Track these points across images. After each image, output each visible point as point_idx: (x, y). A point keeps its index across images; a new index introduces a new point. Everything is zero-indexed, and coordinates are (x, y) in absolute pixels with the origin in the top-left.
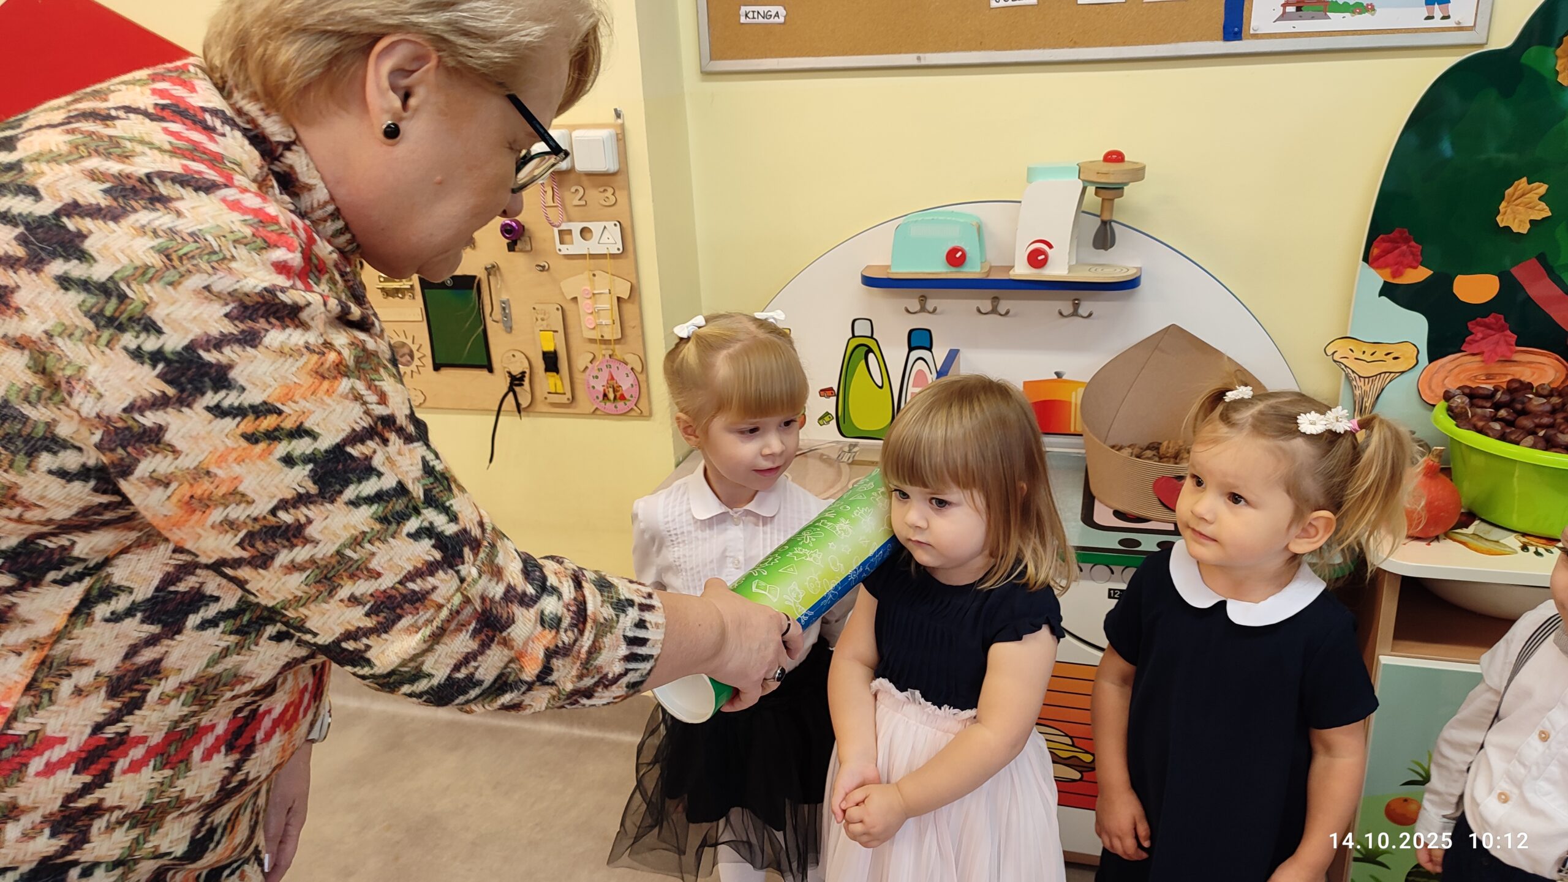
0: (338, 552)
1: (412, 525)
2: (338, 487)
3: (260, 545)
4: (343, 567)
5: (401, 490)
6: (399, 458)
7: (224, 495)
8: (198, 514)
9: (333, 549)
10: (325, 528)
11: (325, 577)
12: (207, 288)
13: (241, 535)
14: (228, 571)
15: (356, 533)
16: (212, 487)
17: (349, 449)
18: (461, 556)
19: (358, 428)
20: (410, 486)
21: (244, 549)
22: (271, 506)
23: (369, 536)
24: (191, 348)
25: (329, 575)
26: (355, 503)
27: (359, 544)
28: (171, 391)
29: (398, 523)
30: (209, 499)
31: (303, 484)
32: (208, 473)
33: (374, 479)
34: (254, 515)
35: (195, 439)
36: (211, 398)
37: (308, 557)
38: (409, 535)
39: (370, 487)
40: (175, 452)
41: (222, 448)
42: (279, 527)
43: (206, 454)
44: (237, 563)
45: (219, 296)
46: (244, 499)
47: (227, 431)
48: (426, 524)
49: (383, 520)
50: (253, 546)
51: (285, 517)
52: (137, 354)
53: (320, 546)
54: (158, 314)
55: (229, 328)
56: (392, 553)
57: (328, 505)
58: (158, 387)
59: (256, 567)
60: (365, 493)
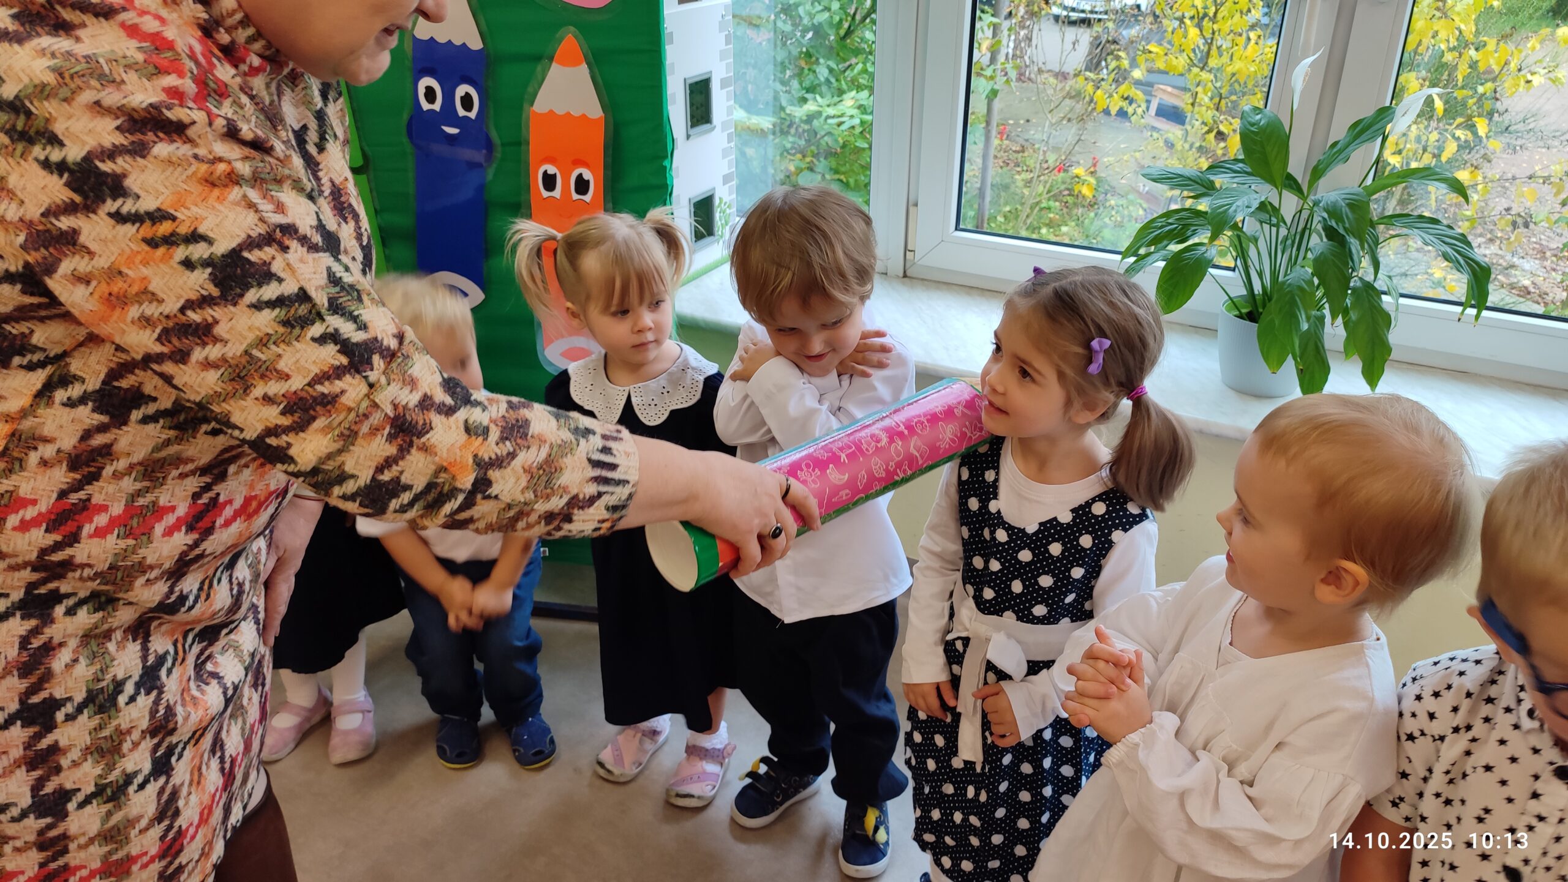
0: (246, 352)
1: (317, 330)
2: (238, 291)
3: (175, 341)
4: (254, 367)
5: (303, 296)
6: (301, 265)
7: (137, 294)
8: (118, 311)
9: (242, 349)
10: (231, 328)
11: (239, 376)
12: (99, 103)
13: (158, 331)
14: (155, 367)
15: (261, 334)
16: (126, 286)
17: (246, 254)
18: (369, 362)
19: (254, 235)
20: (313, 293)
21: (163, 344)
22: (179, 305)
23: (273, 338)
24: (89, 158)
25: (242, 374)
26: (258, 306)
27: (265, 345)
28: (77, 199)
29: (302, 328)
30: (125, 297)
31: (206, 286)
32: (120, 273)
33: (274, 284)
34: (166, 313)
35: (104, 241)
36: (111, 205)
37: (220, 355)
38: (314, 339)
39: (270, 291)
40: (91, 253)
41: (127, 250)
42: (190, 325)
43: (116, 255)
44: (160, 358)
45: (109, 110)
46: (154, 298)
47: (129, 235)
48: (331, 329)
49: (286, 323)
50: (170, 342)
51: (194, 316)
52: (46, 165)
53: (229, 345)
54: (58, 128)
55: (120, 139)
56: (298, 355)
57: (231, 308)
58: (66, 195)
59: (176, 362)
60: (266, 298)
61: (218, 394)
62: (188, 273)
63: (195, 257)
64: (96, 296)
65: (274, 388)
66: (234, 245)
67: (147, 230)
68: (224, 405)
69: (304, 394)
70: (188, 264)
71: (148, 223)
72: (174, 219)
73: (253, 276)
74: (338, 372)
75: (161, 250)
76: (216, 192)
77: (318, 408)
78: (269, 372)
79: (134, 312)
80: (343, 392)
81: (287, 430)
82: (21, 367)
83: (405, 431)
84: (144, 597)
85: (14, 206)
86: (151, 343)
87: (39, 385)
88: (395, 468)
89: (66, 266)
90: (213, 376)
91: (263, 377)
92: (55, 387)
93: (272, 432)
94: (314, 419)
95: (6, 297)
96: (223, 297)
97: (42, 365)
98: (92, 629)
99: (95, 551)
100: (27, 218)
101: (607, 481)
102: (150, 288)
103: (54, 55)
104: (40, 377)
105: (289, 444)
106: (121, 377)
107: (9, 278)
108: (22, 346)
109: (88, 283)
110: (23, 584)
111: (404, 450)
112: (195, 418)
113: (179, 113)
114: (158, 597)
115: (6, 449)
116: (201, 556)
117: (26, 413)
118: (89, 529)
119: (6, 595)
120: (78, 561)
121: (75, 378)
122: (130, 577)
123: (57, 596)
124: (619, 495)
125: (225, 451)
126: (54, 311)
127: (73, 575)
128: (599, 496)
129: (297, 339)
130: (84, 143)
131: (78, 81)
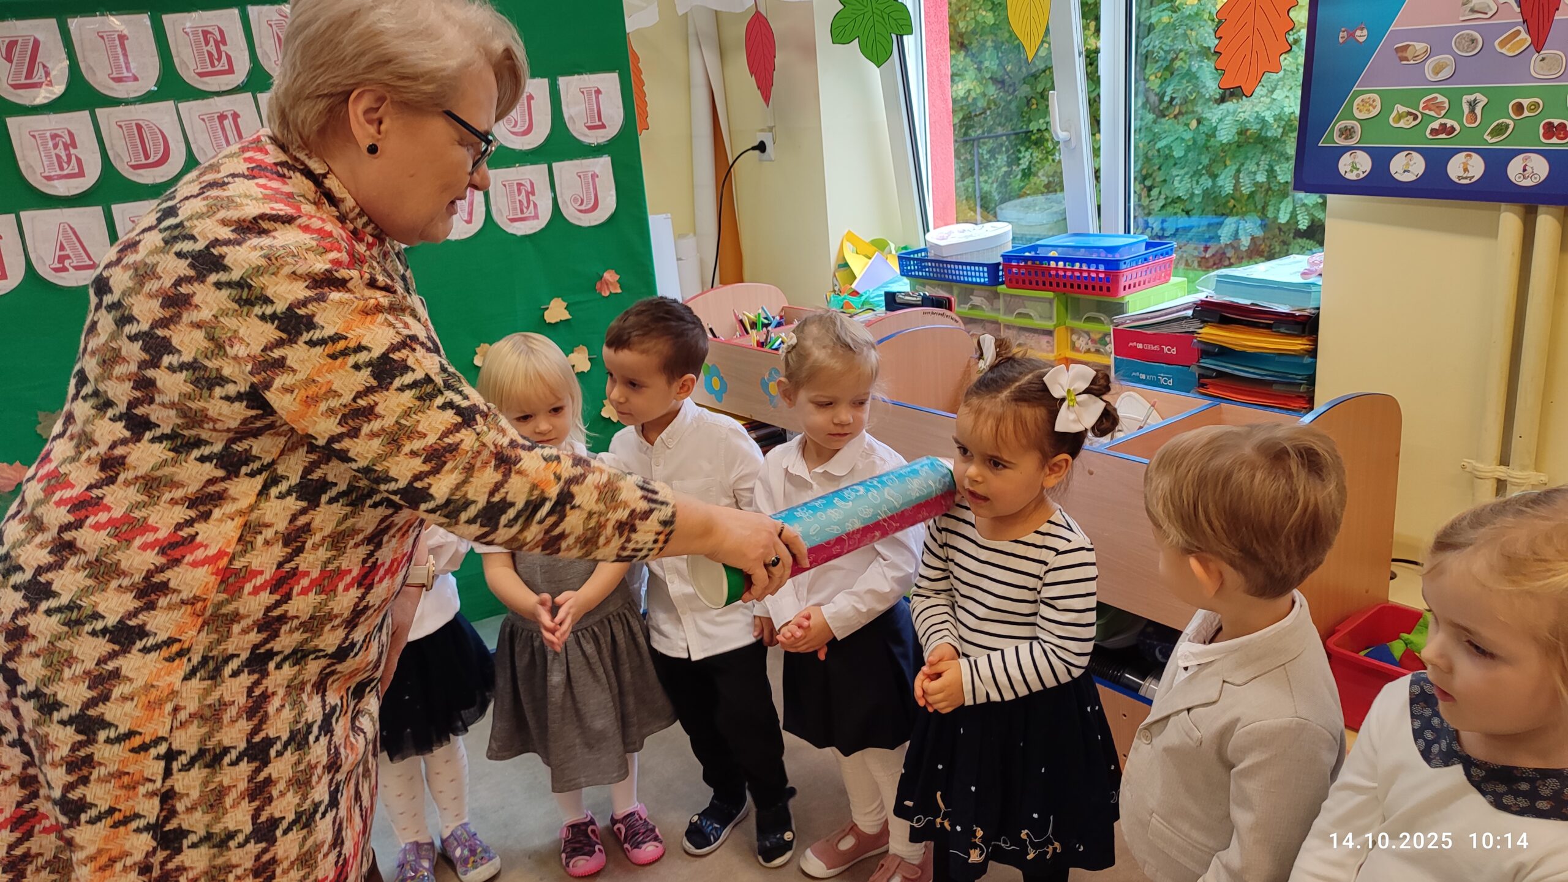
0: (397, 422)
1: (439, 401)
2: (389, 380)
3: (350, 422)
4: (402, 432)
5: (428, 379)
6: (424, 360)
7: (325, 394)
8: (311, 410)
9: (394, 419)
10: (386, 407)
11: (393, 440)
12: (294, 273)
13: (339, 417)
15: (405, 408)
16: (317, 389)
17: (391, 356)
18: (475, 420)
19: (395, 342)
20: (433, 377)
21: (342, 426)
22: (352, 396)
23: (413, 410)
24: (290, 308)
26: (401, 389)
27: (408, 415)
28: (284, 336)
29: (431, 400)
30: (317, 397)
31: (368, 380)
32: (314, 381)
33: (410, 373)
34: (344, 403)
35: (302, 361)
36: (306, 336)
37: (380, 427)
38: (439, 407)
39: (408, 379)
40: (294, 371)
41: (318, 365)
42: (360, 409)
43: (310, 369)
44: (340, 438)
45: (301, 276)
46: (336, 394)
48: (448, 400)
50: (347, 424)
51: (362, 402)
52: (263, 318)
53: (386, 419)
54: (269, 293)
55: (309, 293)
56: (430, 420)
57: (385, 393)
58: (277, 335)
59: (351, 437)
60: (406, 383)
61: (380, 456)
62: (357, 373)
63: (361, 361)
64: (298, 400)
65: (417, 445)
66: (383, 350)
67: (330, 349)
68: (385, 463)
69: (436, 446)
70: (357, 367)
71: (330, 344)
72: (346, 338)
73: (396, 369)
74: (457, 428)
75: (339, 361)
76: (369, 318)
77: (447, 455)
78: (413, 433)
79: (323, 406)
80: (462, 441)
81: (428, 474)
82: (246, 474)
83: (505, 461)
84: (330, 640)
85: (243, 347)
86: (334, 428)
87: (259, 487)
88: (503, 491)
89: (278, 382)
90: (376, 443)
91: (409, 438)
92: (270, 487)
93: (418, 477)
94: (445, 463)
95: (235, 414)
96: (380, 386)
97: (259, 472)
98: (292, 680)
99: (301, 605)
100: (252, 354)
101: (655, 501)
102: (333, 388)
103: (262, 248)
104: (258, 482)
105: (430, 485)
106: (313, 471)
107: (239, 397)
108: (247, 458)
109: (292, 392)
110: (250, 646)
111: (506, 476)
112: (362, 495)
113: (343, 273)
114: (338, 642)
115: (242, 535)
116: (366, 608)
117: (252, 508)
118: (297, 589)
119: (238, 656)
120: (290, 614)
121: (283, 477)
122: (322, 624)
123: (271, 654)
124: (664, 513)
125: (382, 521)
126: (267, 421)
127: (285, 628)
128: (651, 511)
129: (428, 408)
130: (286, 299)
131: (281, 261)
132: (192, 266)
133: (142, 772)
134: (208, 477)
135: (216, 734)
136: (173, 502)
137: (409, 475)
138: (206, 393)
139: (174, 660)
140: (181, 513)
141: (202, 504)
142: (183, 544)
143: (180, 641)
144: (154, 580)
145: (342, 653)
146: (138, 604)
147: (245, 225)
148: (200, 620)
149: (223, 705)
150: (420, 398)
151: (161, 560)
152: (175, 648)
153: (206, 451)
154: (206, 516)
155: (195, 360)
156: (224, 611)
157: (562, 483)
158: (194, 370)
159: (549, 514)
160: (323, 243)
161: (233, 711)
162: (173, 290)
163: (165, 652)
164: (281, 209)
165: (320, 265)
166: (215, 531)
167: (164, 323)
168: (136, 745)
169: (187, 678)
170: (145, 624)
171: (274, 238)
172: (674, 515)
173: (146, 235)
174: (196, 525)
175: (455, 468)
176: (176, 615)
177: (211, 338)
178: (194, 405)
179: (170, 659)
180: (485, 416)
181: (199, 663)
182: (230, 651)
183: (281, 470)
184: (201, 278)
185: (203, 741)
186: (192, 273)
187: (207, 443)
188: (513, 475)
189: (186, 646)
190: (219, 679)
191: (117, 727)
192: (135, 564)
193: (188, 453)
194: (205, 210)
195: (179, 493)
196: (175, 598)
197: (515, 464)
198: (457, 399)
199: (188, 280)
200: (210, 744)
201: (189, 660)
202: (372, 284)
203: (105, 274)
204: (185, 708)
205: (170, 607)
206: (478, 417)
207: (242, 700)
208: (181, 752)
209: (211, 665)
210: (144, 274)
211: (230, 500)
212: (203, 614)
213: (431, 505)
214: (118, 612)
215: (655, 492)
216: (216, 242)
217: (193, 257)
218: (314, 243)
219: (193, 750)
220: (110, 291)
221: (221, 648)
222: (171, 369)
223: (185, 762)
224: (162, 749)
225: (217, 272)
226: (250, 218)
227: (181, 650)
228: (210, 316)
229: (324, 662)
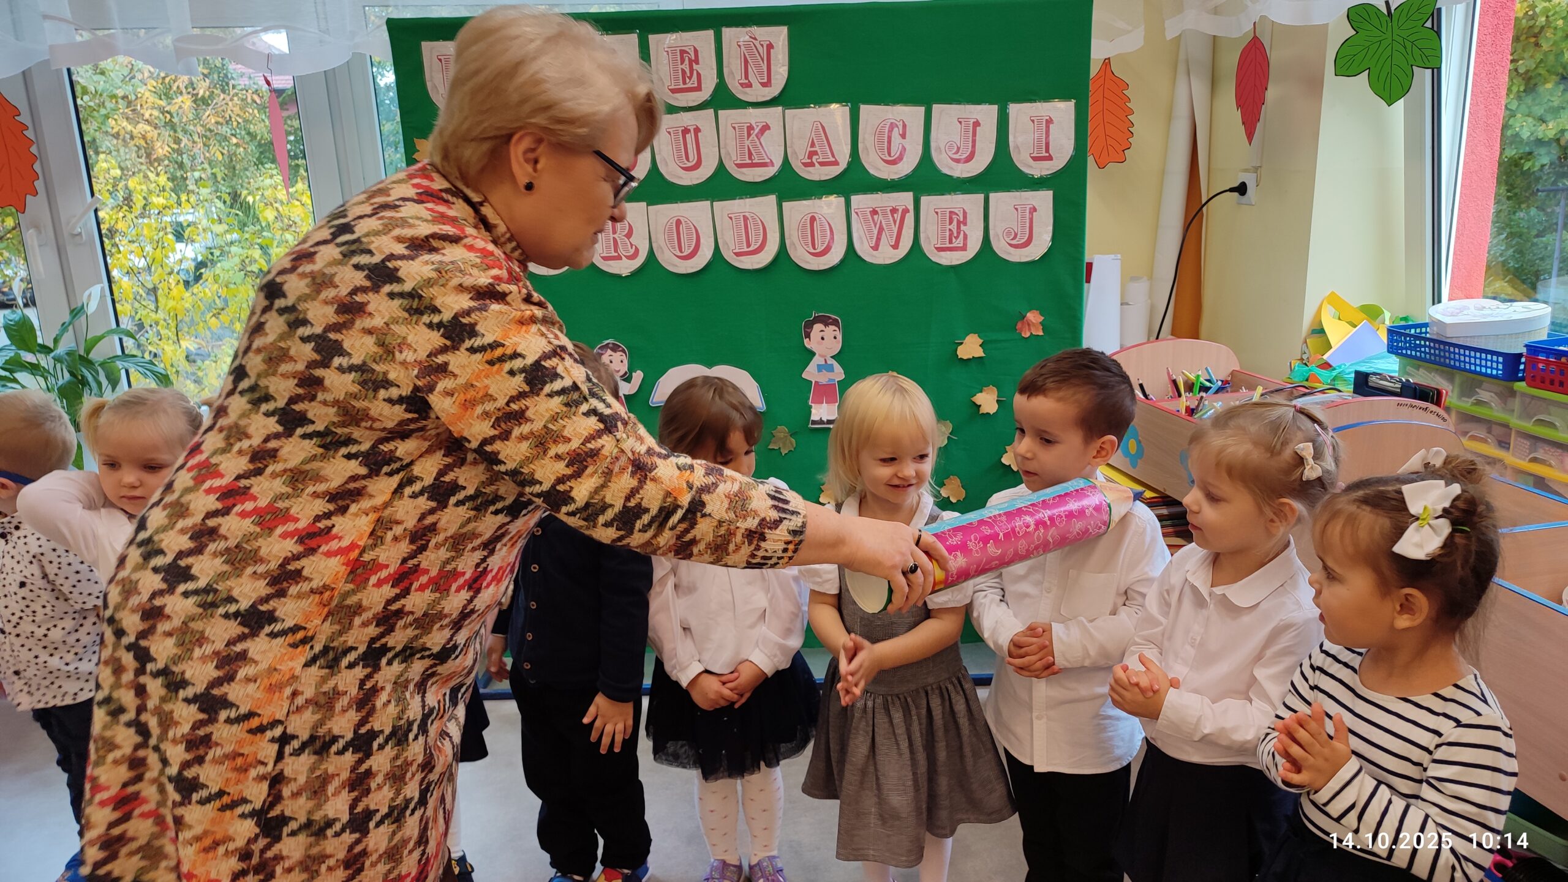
61: (527, 458)
62: (511, 378)
63: (515, 368)
64: (457, 403)
65: (562, 449)
66: (536, 358)
67: (488, 355)
68: (531, 466)
69: (579, 451)
70: (512, 373)
71: (489, 351)
72: (503, 345)
73: (547, 376)
74: (599, 434)
75: (497, 366)
76: (524, 328)
77: (589, 459)
78: (560, 438)
79: (479, 410)
80: (603, 446)
81: (570, 478)
82: (386, 474)
83: (641, 468)
84: (436, 639)
85: (411, 353)
86: (487, 430)
87: (395, 486)
88: (638, 496)
89: (440, 386)
90: (525, 446)
91: (555, 442)
92: (405, 486)
93: (561, 480)
94: (586, 467)
95: (395, 415)
96: (532, 391)
97: (398, 471)
98: (399, 677)
99: (417, 601)
100: (419, 359)
101: (784, 511)
102: (489, 392)
103: (433, 263)
104: (396, 480)
105: (571, 488)
106: (446, 474)
107: (401, 400)
108: (390, 458)
109: (452, 395)
110: (368, 639)
111: (642, 482)
112: (487, 501)
113: (503, 287)
114: (443, 641)
115: (374, 530)
116: (473, 611)
117: (386, 505)
118: (416, 585)
119: (356, 649)
120: (407, 609)
121: (417, 478)
122: (433, 622)
123: (385, 649)
124: (795, 522)
125: (500, 528)
126: (420, 425)
127: (401, 623)
128: (781, 520)
129: (574, 414)
130: (452, 309)
131: (450, 274)
132: (368, 277)
133: (256, 753)
134: (352, 474)
135: (328, 722)
136: (315, 495)
137: (553, 478)
138: (371, 394)
139: (297, 647)
140: (321, 506)
141: (341, 499)
142: (320, 535)
143: (305, 628)
144: (289, 567)
145: (445, 654)
146: (269, 590)
147: (417, 242)
148: (326, 609)
149: (336, 694)
150: (567, 405)
151: (298, 549)
152: (300, 635)
153: (353, 449)
154: (343, 510)
155: (364, 363)
156: (349, 602)
157: (693, 492)
158: (363, 372)
159: (680, 521)
160: (486, 261)
161: (344, 701)
162: (348, 298)
163: (290, 639)
164: (448, 229)
165: (483, 279)
166: (351, 524)
167: (337, 327)
168: (254, 726)
169: (307, 665)
170: (274, 610)
171: (444, 254)
172: (804, 525)
173: (322, 248)
174: (333, 518)
175: (595, 472)
176: (304, 604)
177: (381, 344)
178: (359, 404)
179: (294, 646)
180: (625, 424)
181: (320, 652)
182: (350, 644)
183: (417, 470)
184: (376, 288)
185: (315, 727)
186: (368, 284)
187: (356, 442)
188: (648, 482)
189: (310, 634)
190: (336, 669)
191: (238, 708)
192: (274, 551)
193: (336, 451)
194: (381, 228)
195: (321, 487)
196: (305, 587)
197: (651, 471)
198: (601, 407)
199: (363, 290)
200: (321, 732)
201: (312, 647)
202: (528, 300)
203: (278, 280)
204: (302, 693)
205: (300, 596)
206: (619, 424)
207: (354, 691)
208: (294, 737)
209: (331, 655)
210: (321, 282)
211: (366, 497)
212: (329, 604)
213: (572, 508)
214: (251, 597)
215: (787, 502)
216: (391, 257)
217: (369, 269)
218: (478, 261)
219: (305, 736)
220: (284, 295)
221: (342, 639)
222: (341, 369)
223: (296, 747)
224: (278, 732)
225: (391, 284)
226: (422, 236)
227: (305, 637)
228: (382, 324)
229: (427, 662)
